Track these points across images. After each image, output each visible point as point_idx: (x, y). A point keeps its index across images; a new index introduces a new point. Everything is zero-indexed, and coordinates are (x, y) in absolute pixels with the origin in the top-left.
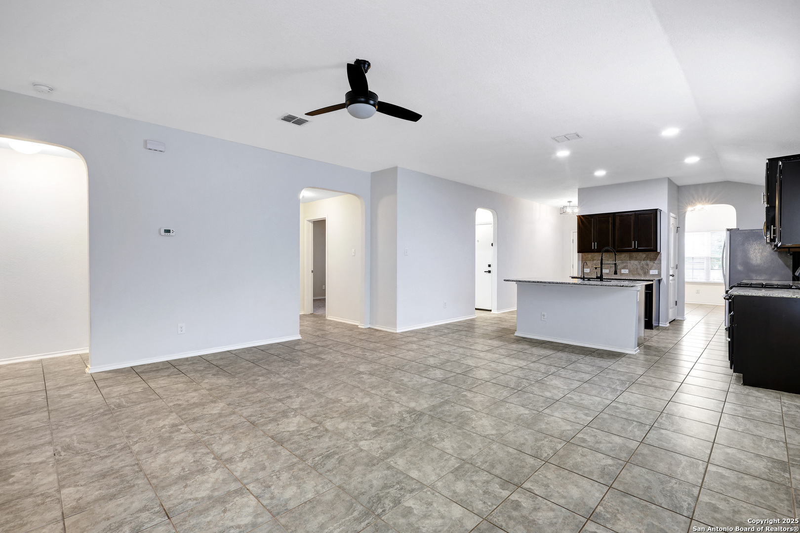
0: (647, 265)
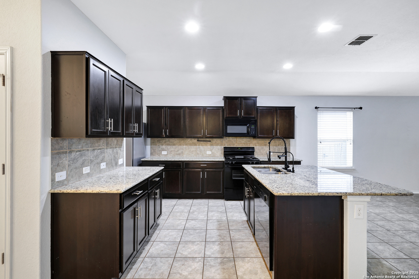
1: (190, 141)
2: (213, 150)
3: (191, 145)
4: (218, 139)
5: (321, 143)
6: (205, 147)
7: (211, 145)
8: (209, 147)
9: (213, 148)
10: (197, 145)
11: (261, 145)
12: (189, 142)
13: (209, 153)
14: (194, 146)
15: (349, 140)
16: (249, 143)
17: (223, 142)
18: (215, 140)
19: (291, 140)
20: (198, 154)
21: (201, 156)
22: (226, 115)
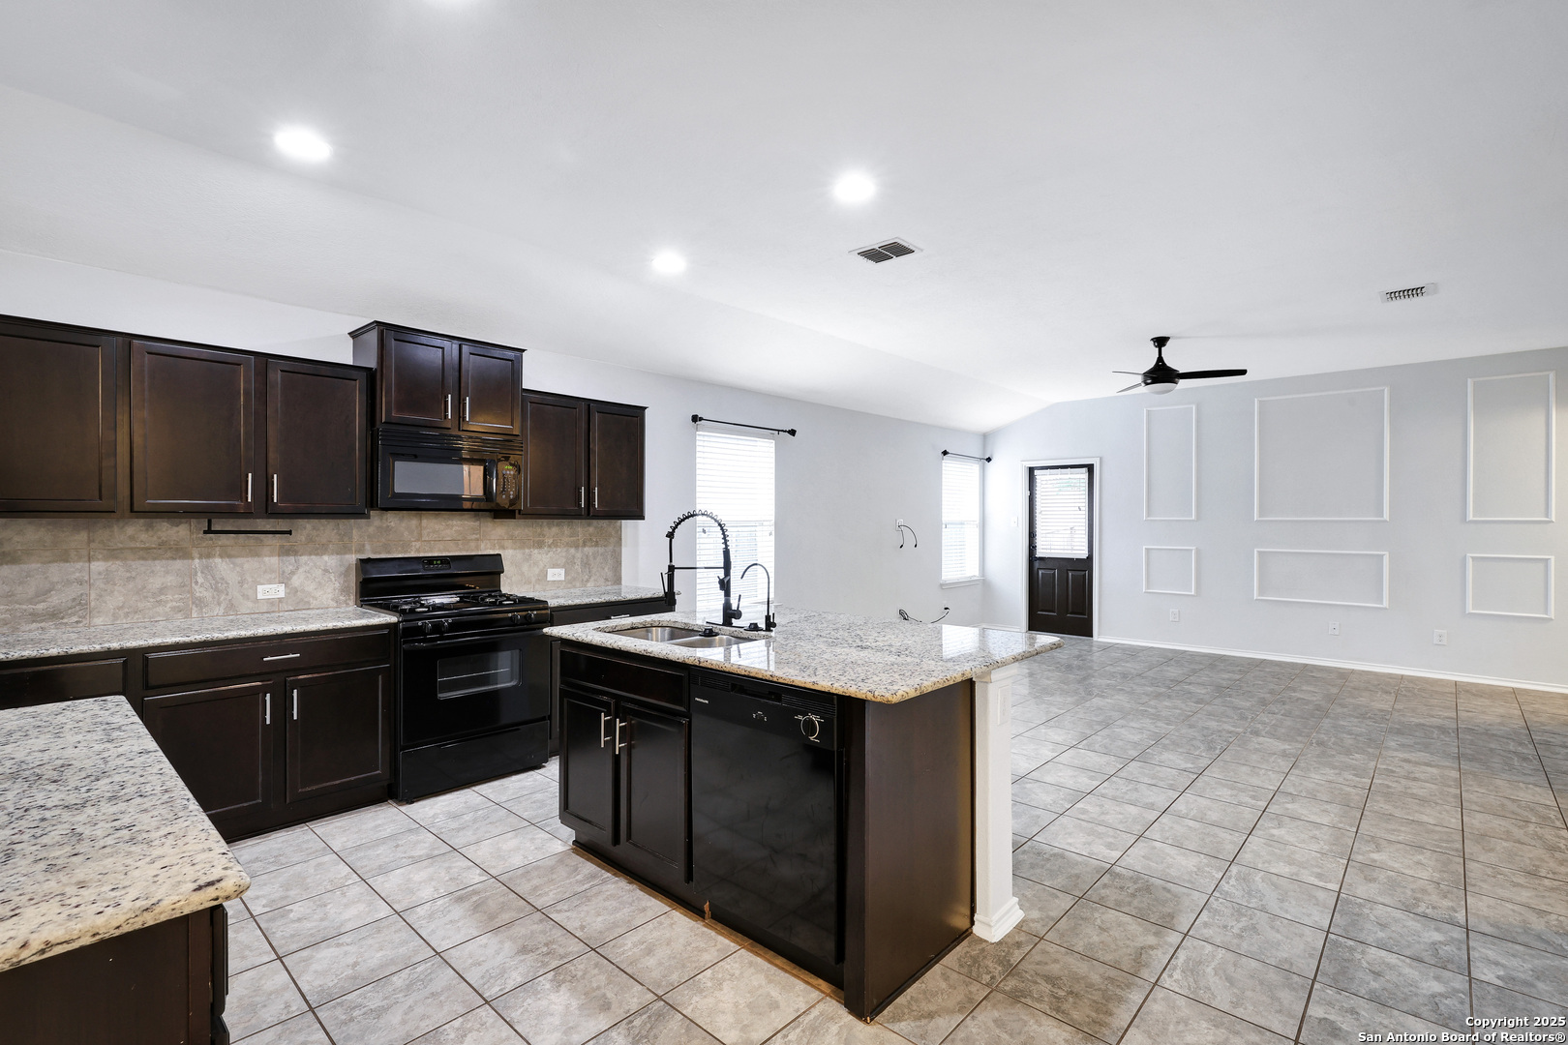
1: (143, 536)
2: (295, 578)
3: (147, 553)
4: (324, 521)
5: (704, 531)
6: (249, 564)
7: (285, 552)
8: (273, 561)
9: (297, 568)
10: (197, 555)
11: (522, 544)
12: (132, 538)
13: (271, 591)
14: (170, 562)
15: (765, 523)
16: (474, 536)
17: (351, 538)
18: (306, 528)
19: (627, 525)
20: (200, 603)
21: (219, 610)
22: (388, 412)
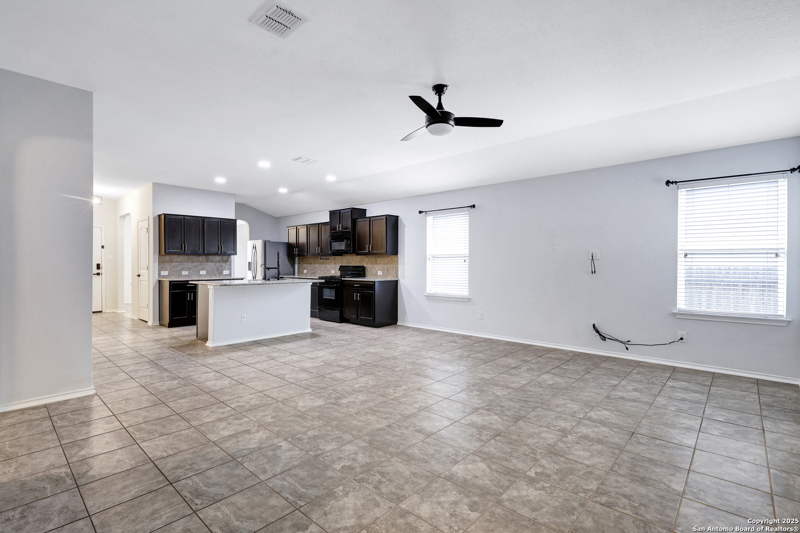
0: (221, 266)
6: (330, 266)
19: (400, 257)
